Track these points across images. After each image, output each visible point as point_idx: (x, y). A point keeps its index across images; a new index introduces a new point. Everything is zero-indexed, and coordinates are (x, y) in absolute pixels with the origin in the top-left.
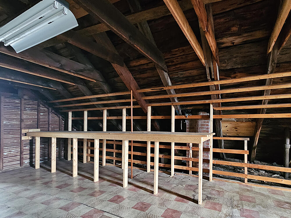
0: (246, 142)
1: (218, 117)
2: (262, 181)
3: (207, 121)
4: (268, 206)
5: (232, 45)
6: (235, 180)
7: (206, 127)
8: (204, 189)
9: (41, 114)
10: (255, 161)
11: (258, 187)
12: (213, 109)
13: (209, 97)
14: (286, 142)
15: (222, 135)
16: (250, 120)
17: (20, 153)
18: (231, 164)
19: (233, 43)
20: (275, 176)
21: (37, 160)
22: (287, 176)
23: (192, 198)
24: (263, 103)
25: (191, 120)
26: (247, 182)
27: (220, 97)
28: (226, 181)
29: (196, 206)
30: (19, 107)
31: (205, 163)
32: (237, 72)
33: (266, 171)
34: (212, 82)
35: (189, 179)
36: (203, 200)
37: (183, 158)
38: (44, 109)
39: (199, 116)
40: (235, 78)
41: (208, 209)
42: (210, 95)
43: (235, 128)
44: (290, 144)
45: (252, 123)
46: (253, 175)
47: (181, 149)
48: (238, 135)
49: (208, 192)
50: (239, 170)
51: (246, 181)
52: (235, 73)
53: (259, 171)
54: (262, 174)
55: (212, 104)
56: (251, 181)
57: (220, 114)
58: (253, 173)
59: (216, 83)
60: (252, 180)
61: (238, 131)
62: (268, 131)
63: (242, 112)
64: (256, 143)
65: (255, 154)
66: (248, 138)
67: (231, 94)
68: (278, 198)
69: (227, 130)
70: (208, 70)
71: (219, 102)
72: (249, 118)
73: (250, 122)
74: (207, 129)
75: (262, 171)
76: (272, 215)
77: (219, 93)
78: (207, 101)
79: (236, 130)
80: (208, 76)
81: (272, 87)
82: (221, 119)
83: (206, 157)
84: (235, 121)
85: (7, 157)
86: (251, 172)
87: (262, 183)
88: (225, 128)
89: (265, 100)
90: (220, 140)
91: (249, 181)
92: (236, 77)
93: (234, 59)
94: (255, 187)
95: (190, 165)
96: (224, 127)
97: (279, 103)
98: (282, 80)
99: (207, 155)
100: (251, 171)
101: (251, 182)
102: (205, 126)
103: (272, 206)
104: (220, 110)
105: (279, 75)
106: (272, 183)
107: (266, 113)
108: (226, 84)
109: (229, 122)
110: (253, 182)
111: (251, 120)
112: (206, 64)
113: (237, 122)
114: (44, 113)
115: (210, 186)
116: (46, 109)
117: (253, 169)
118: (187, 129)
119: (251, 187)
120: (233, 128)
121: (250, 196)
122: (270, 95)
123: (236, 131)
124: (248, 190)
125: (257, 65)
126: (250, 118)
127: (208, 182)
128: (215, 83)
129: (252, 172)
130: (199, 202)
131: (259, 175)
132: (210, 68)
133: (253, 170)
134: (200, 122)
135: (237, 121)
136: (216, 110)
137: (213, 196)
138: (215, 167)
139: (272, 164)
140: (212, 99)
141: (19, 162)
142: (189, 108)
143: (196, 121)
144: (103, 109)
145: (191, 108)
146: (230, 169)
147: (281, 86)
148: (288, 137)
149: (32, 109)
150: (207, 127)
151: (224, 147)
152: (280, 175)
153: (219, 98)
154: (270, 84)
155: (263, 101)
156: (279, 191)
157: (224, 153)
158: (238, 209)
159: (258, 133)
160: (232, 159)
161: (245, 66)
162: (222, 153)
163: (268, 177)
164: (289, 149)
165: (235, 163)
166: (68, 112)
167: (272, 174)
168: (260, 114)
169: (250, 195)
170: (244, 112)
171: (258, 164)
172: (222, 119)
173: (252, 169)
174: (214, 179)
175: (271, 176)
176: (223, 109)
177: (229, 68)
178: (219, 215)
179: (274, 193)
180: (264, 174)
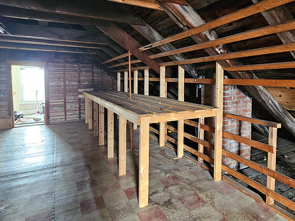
9: (94, 75)
12: (224, 70)
17: (78, 108)
18: (246, 163)
21: (87, 115)
28: (239, 189)
30: (77, 70)
34: (188, 32)
35: (191, 169)
37: (191, 137)
38: (98, 70)
47: (189, 124)
85: (69, 111)
88: (279, 97)
114: (98, 74)
116: (99, 70)
118: (202, 98)
140: (211, 55)
141: (78, 116)
142: (202, 68)
144: (133, 70)
145: (204, 68)
149: (87, 71)
166: (117, 72)
174: (225, 179)
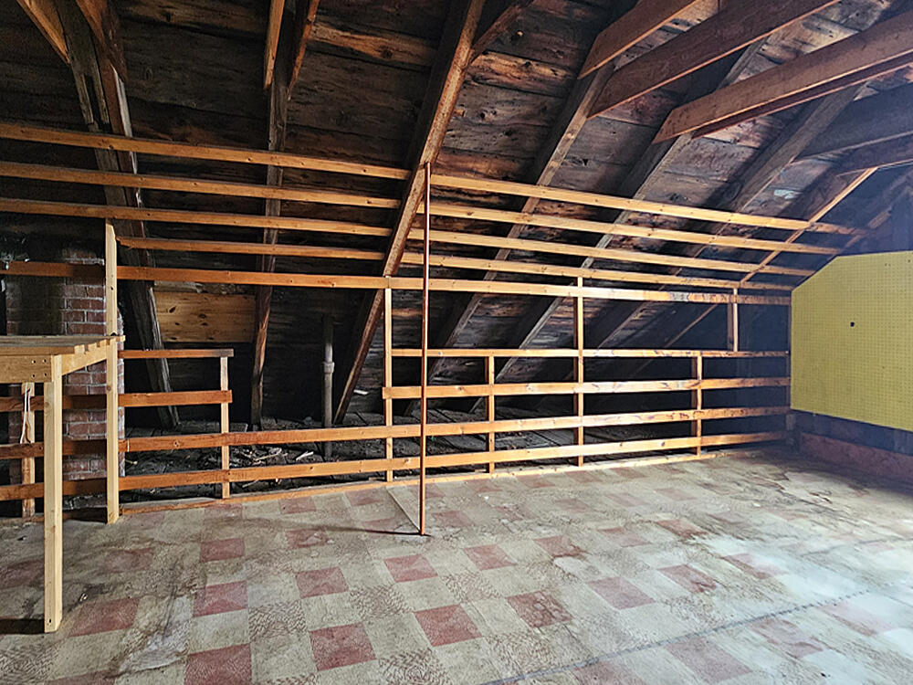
0: (224, 362)
1: (138, 274)
2: (269, 481)
3: (95, 287)
4: (273, 553)
5: (165, 20)
6: (196, 496)
7: (93, 313)
8: (80, 563)
10: (262, 420)
11: (258, 503)
12: (118, 242)
13: (96, 194)
14: (324, 354)
15: (158, 341)
16: (240, 290)
18: (183, 444)
19: (168, 16)
20: (303, 458)
22: (329, 450)
23: (21, 617)
24: (265, 241)
25: (27, 282)
26: (228, 496)
27: (139, 201)
28: (167, 508)
29: (35, 644)
31: (93, 456)
32: (188, 121)
33: (284, 447)
34: (105, 139)
35: (21, 539)
36: (67, 609)
39: (64, 266)
40: (183, 140)
41: (82, 637)
42: (101, 188)
43: (202, 316)
44: (333, 360)
45: (246, 298)
46: (251, 466)
48: (212, 339)
49: (93, 570)
50: (213, 459)
51: (226, 493)
52: (181, 123)
53: (267, 451)
54: (273, 458)
55: (113, 222)
56: (241, 487)
57: (142, 265)
58: (251, 460)
59: (118, 144)
60: (246, 482)
61: (208, 327)
62: (286, 324)
63: (217, 261)
64: (259, 363)
65: (261, 399)
66: (231, 348)
67: (176, 195)
68: (300, 521)
69: (177, 324)
70: (81, 85)
71: (134, 218)
72: (236, 285)
73: (241, 296)
74: (98, 321)
75: (275, 449)
76: (277, 578)
77: (136, 186)
78: (92, 211)
79: (204, 321)
80: (84, 107)
81: (283, 194)
82: (151, 283)
83: (96, 432)
84: (199, 291)
86: (247, 458)
87: (270, 486)
88: (169, 314)
89: (269, 229)
90: (156, 363)
91: (237, 488)
92: (188, 139)
93: (176, 75)
94: (251, 504)
95: (26, 477)
96: (165, 313)
97: (303, 242)
98: (304, 176)
99: (97, 423)
100: (248, 453)
101: (241, 492)
102: (88, 308)
103: (282, 551)
104: (143, 250)
105: (295, 161)
106: (294, 481)
107: (275, 272)
108: (157, 155)
109: (180, 294)
110: (247, 490)
111: (244, 289)
112: (73, 58)
113: (205, 295)
115: (107, 540)
117: (254, 448)
118: (9, 323)
119: (239, 509)
120: (195, 314)
121: (232, 537)
122: (281, 216)
123: (205, 324)
124: (230, 519)
125: (242, 114)
126: (240, 285)
127: (102, 528)
128: (114, 142)
129: (249, 456)
130: (47, 621)
131: (267, 465)
132: (90, 81)
133: (253, 452)
134: (70, 292)
135: (204, 292)
136: (128, 247)
137: (113, 577)
138: (135, 463)
139: (303, 424)
140: (111, 204)
142: (14, 229)
143: (51, 286)
145: (27, 229)
146: (188, 462)
147: (301, 193)
148: (329, 341)
150: (98, 311)
151: (170, 383)
152: (315, 453)
153: (135, 205)
154: (276, 185)
155: (266, 232)
156: (305, 499)
157: (173, 407)
158: (190, 596)
159: (264, 330)
160: (199, 425)
161: (208, 106)
162: (166, 407)
163: (288, 463)
164: (331, 375)
165: (193, 437)
167: (298, 453)
168: (260, 271)
169: (231, 534)
170: (222, 261)
171: (270, 428)
172: (153, 282)
173: (251, 450)
174: (127, 510)
175: (295, 459)
176: (151, 246)
177: (163, 101)
178: (123, 642)
179: (293, 508)
180: (279, 456)
